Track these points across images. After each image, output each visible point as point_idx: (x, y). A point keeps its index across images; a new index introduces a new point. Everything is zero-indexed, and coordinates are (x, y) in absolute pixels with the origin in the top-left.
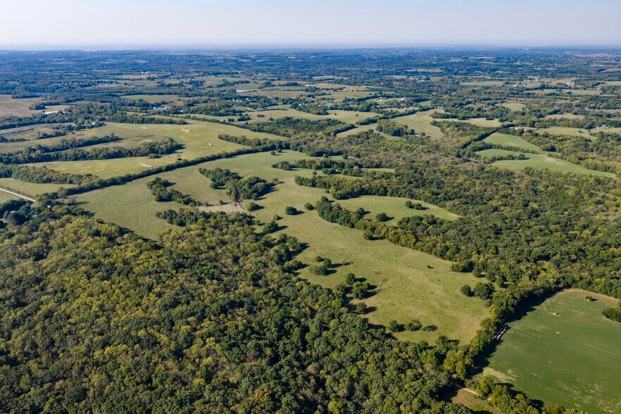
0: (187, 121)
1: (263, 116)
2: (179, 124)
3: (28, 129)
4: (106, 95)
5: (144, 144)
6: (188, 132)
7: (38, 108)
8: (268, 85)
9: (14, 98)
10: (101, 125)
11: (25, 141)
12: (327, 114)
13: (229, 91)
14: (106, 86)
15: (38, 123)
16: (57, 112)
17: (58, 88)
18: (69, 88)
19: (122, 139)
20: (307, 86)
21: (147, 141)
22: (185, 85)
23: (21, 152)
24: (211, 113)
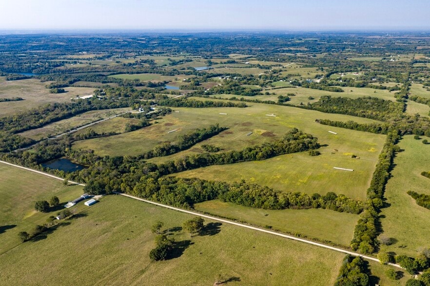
1: (293, 95)
2: (241, 107)
3: (97, 119)
4: (97, 75)
5: (264, 135)
6: (278, 117)
7: (60, 92)
8: (211, 63)
9: (8, 80)
10: (170, 111)
11: (118, 134)
12: (343, 91)
13: (188, 69)
14: (73, 66)
15: (91, 109)
16: (91, 96)
17: (33, 69)
18: (46, 68)
19: (226, 129)
20: (247, 63)
21: (259, 130)
22: (142, 64)
23: (150, 153)
24: (242, 93)
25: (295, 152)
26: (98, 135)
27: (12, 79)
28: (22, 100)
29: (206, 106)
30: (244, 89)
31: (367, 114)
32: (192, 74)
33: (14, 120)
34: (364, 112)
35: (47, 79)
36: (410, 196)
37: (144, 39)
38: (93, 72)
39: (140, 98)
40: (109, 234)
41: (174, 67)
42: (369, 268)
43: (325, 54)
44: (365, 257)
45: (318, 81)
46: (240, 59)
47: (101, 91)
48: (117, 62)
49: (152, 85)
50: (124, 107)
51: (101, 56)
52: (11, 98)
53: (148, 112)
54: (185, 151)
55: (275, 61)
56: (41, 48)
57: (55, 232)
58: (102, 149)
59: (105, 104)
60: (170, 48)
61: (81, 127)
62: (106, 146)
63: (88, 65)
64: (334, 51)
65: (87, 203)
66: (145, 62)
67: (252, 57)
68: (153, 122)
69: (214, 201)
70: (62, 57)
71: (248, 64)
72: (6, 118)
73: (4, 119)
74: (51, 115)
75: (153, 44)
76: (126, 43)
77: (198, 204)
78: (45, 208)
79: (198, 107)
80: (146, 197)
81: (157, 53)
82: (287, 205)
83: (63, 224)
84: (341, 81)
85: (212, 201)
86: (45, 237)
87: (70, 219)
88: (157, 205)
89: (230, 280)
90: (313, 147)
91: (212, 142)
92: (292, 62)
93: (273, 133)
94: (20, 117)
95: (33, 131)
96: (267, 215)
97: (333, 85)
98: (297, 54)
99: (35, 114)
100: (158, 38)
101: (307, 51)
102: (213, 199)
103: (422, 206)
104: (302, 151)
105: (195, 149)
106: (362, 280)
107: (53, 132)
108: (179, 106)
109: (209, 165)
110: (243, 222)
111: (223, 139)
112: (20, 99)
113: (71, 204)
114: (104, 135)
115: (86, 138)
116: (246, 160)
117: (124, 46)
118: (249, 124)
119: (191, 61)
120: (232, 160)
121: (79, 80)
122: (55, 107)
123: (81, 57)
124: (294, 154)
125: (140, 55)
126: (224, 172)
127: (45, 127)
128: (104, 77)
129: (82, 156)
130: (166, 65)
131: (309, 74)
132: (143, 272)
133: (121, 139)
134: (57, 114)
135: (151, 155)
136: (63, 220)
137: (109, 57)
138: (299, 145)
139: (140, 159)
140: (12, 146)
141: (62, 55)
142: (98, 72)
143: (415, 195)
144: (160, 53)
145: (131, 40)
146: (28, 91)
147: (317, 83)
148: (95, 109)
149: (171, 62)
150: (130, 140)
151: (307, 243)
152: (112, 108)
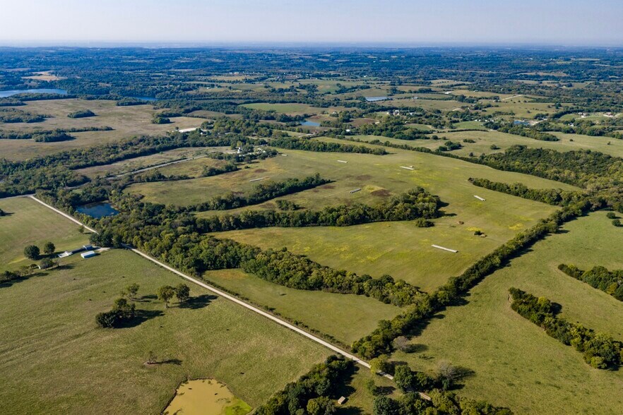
0: (388, 149)
1: (472, 141)
2: (377, 154)
3: (179, 158)
4: (226, 103)
5: (375, 193)
6: (415, 171)
7: (163, 122)
8: (395, 91)
9: (118, 105)
10: (274, 154)
11: (189, 178)
12: (558, 140)
13: (357, 99)
14: (208, 90)
15: (182, 146)
16: (194, 129)
17: (158, 92)
18: (171, 93)
19: (329, 182)
20: (447, 93)
21: (372, 187)
22: (297, 90)
23: (206, 204)
24: (396, 135)
25: (400, 220)
26: (164, 177)
27: (122, 104)
28: (112, 129)
29: (330, 150)
30: (406, 129)
31: (562, 175)
32: (354, 106)
33: (83, 153)
34: (559, 172)
35: (162, 105)
36: (511, 296)
37: (329, 55)
38: (227, 99)
39: (253, 136)
40: (78, 292)
41: (339, 96)
42: (353, 376)
43: (589, 83)
44: (361, 362)
45: (534, 123)
46: (442, 87)
47: (212, 123)
48: (266, 87)
49: (286, 119)
50: (225, 145)
51: (253, 78)
52: (99, 127)
53: (246, 153)
54: (253, 206)
55: (494, 92)
56: (189, 66)
57: (24, 281)
58: (155, 195)
59: (202, 140)
60: (355, 69)
61: (152, 166)
62: (163, 193)
63: (227, 89)
64: (612, 78)
65: (83, 255)
66: (303, 87)
67: (464, 84)
68: (243, 167)
69: (235, 270)
70: (204, 78)
71: (449, 94)
72: (75, 150)
73: (73, 151)
74: (129, 151)
75: (337, 63)
76: (301, 61)
77: (211, 271)
78: (34, 253)
79: (318, 151)
80: (155, 256)
81: (330, 76)
82: (318, 285)
83: (39, 274)
84: (572, 125)
85: (232, 270)
86: (10, 285)
87: (52, 270)
88: (162, 267)
89: (169, 362)
90: (429, 215)
91: (297, 198)
92: (519, 93)
93: (389, 191)
94: (92, 150)
95: (96, 168)
96: (284, 295)
97: (552, 130)
98: (543, 82)
99: (112, 147)
100: (348, 56)
101: (564, 78)
102: (234, 267)
103: (515, 310)
104: (410, 219)
105: (268, 204)
106: (319, 386)
107: (116, 170)
108: (293, 148)
109: (267, 227)
110: (244, 299)
111: (315, 194)
112: (109, 129)
113: (66, 254)
114: (172, 179)
115: (148, 180)
116: (321, 224)
117: (295, 65)
118: (368, 177)
119: (369, 87)
120: (300, 221)
121: (200, 109)
122: (141, 141)
123: (226, 79)
124: (396, 223)
125: (305, 78)
126: (278, 237)
127: (113, 164)
128: (233, 106)
129: (122, 200)
130: (329, 93)
131: (529, 112)
132: (77, 336)
133: (188, 186)
134: (136, 149)
135: (205, 208)
136: (44, 271)
137: (263, 79)
138: (406, 209)
139: (190, 210)
140: (59, 183)
141: (207, 75)
142: (233, 99)
143: (518, 294)
144: (334, 76)
145: (310, 57)
146: (129, 119)
147: (528, 126)
148: (188, 146)
149: (338, 89)
150: (197, 187)
151: (300, 334)
152: (210, 146)
